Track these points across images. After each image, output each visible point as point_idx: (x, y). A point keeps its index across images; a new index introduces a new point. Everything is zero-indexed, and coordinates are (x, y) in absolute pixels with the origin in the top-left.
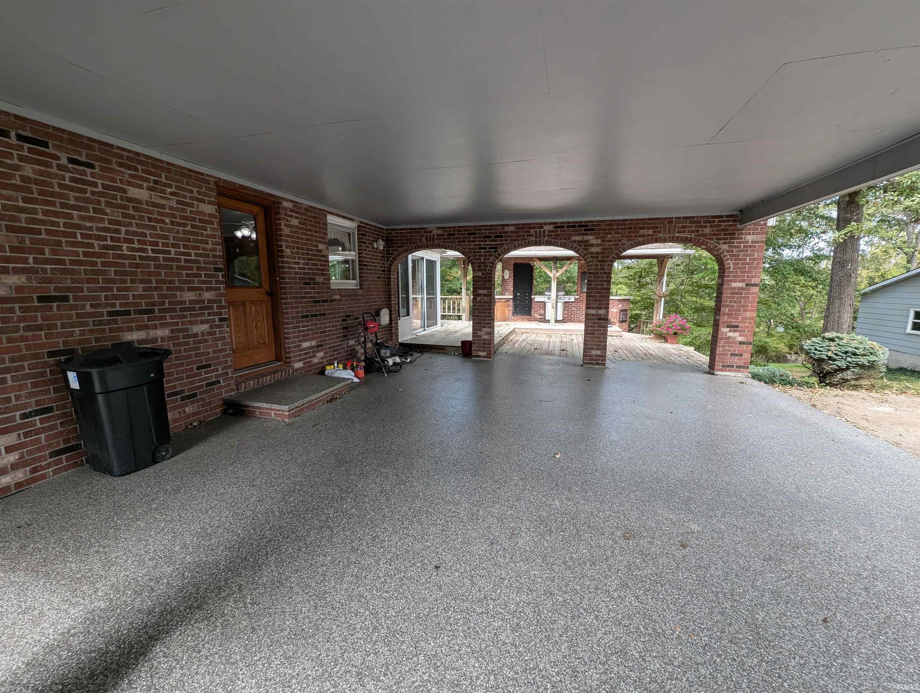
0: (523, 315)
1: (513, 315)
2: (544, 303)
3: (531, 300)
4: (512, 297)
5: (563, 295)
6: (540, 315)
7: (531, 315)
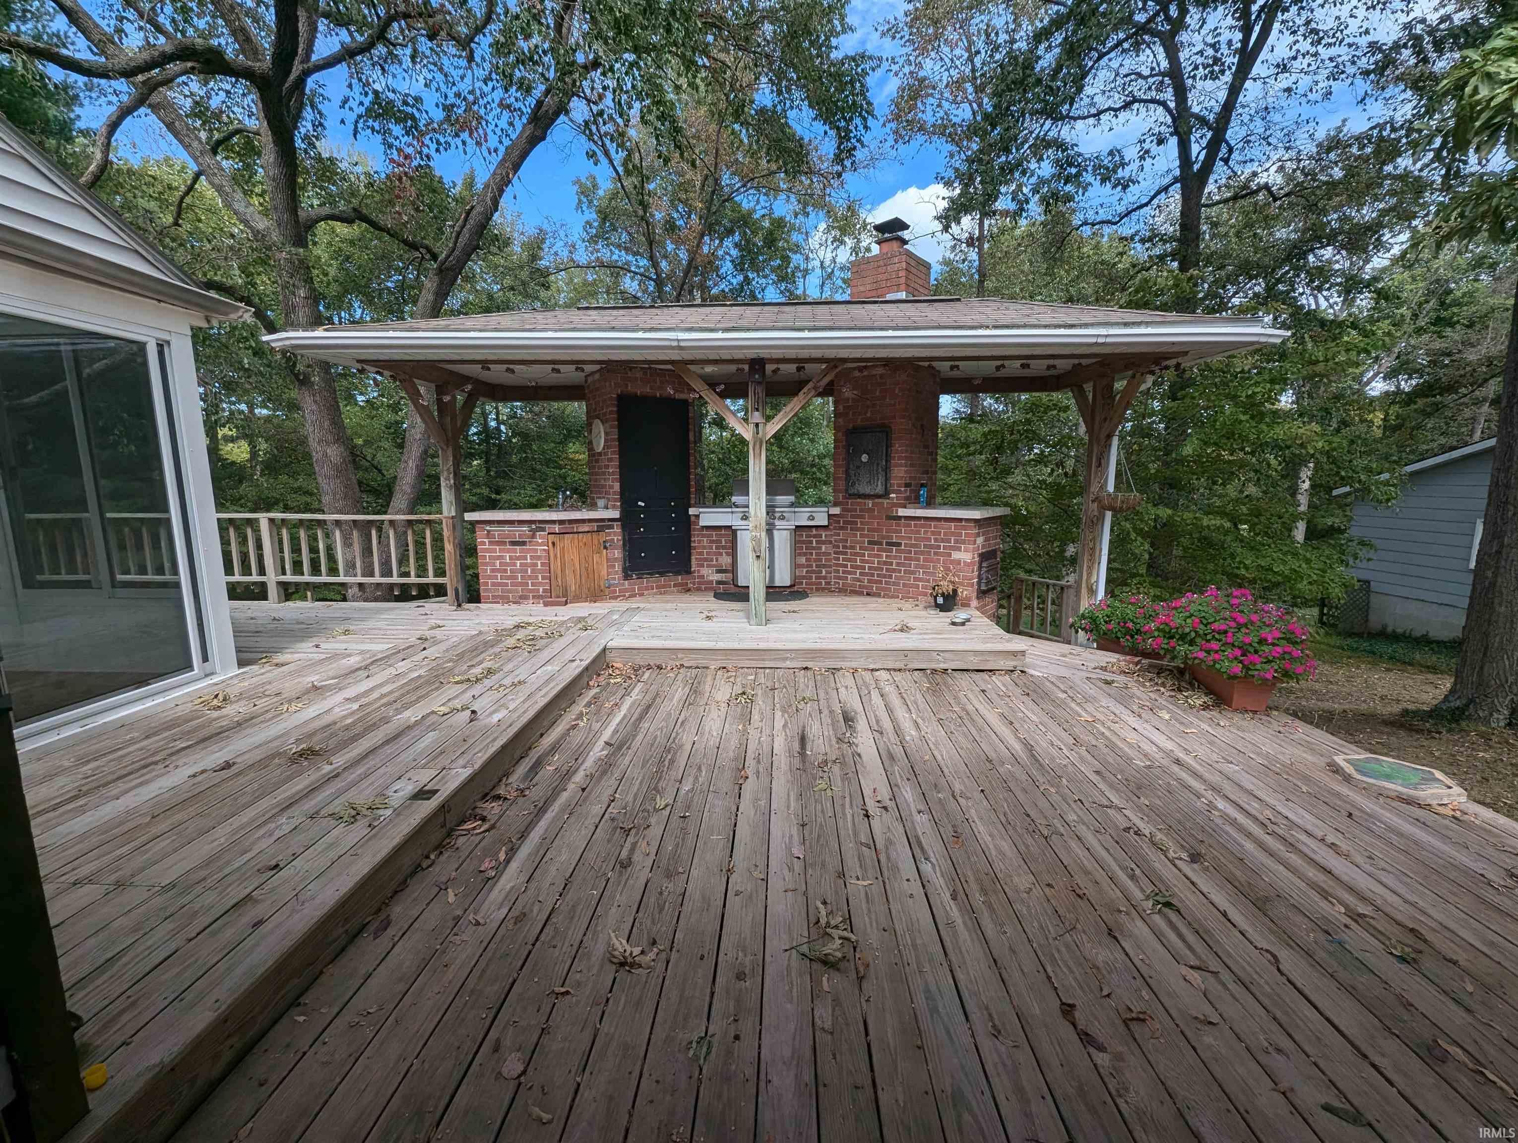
0: (662, 574)
1: (627, 577)
2: (732, 532)
3: (686, 524)
4: (616, 514)
5: (792, 505)
6: (719, 571)
7: (688, 572)
